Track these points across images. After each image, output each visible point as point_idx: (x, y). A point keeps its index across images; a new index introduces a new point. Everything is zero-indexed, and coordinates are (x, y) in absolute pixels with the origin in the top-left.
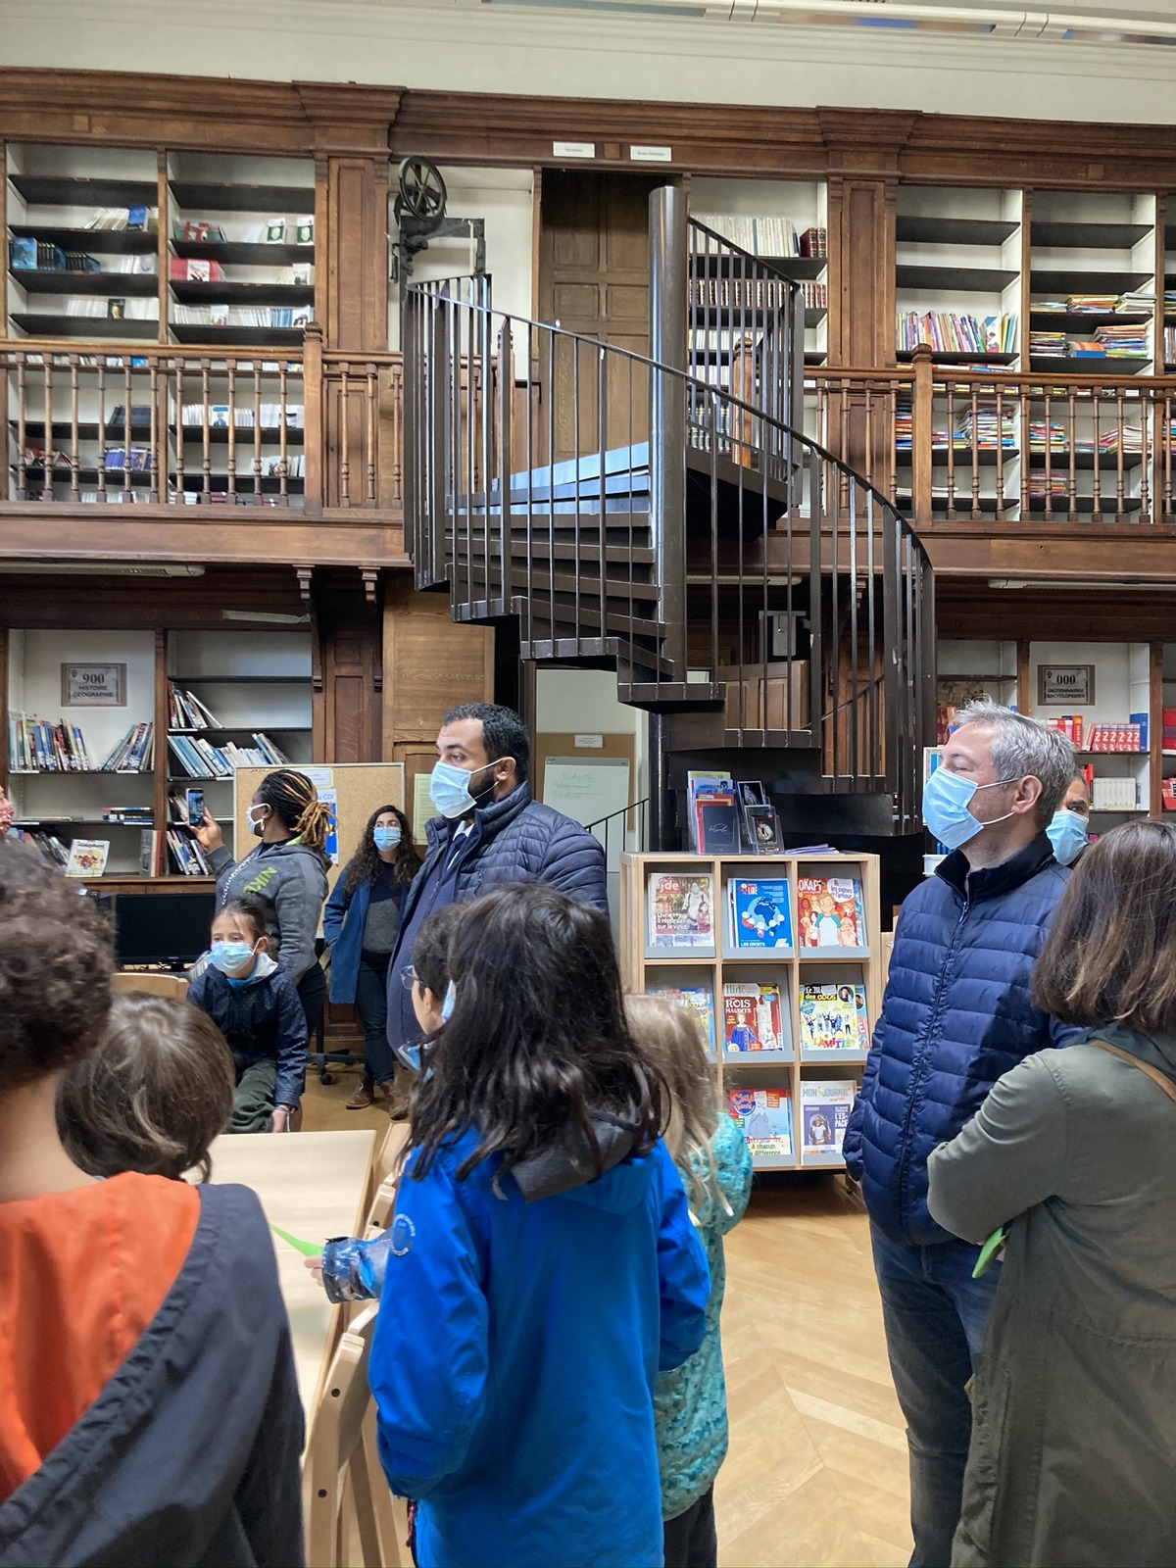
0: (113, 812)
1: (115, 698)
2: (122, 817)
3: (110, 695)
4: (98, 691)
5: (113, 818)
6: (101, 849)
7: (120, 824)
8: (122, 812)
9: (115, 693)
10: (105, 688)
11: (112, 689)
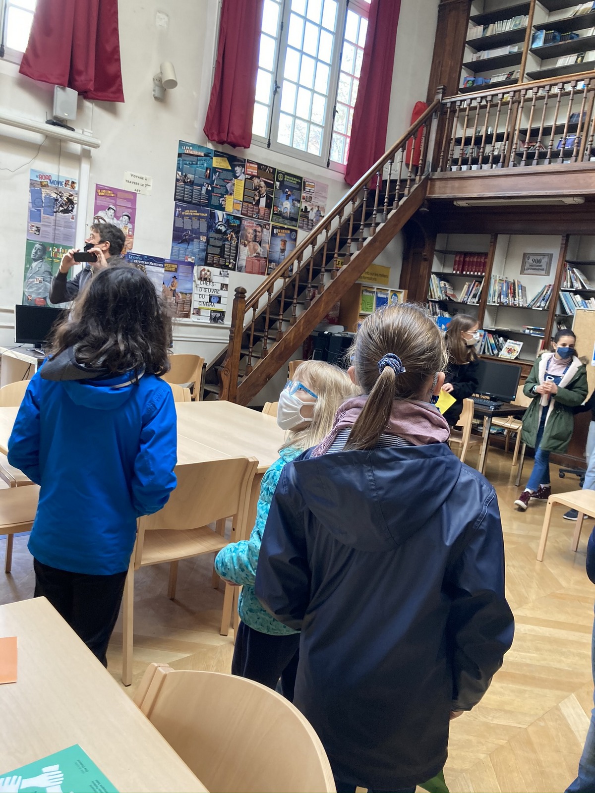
0: (528, 329)
1: (544, 272)
2: (532, 332)
3: (543, 270)
4: (538, 268)
5: (527, 331)
6: (517, 346)
7: (529, 335)
8: (532, 329)
9: (545, 270)
10: (541, 266)
11: (544, 267)
